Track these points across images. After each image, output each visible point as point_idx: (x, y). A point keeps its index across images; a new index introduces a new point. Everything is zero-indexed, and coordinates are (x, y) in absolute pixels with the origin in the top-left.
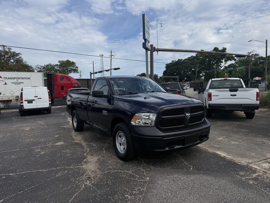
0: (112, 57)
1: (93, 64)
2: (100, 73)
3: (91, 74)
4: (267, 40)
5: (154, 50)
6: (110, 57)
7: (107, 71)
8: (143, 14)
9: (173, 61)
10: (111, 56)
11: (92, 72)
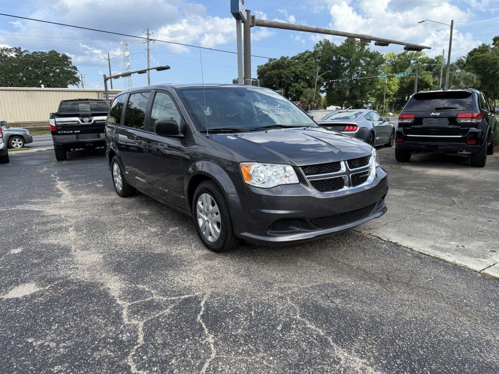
1: (109, 60)
2: (126, 78)
3: (106, 80)
5: (253, 22)
7: (140, 72)
9: (271, 60)
11: (108, 76)
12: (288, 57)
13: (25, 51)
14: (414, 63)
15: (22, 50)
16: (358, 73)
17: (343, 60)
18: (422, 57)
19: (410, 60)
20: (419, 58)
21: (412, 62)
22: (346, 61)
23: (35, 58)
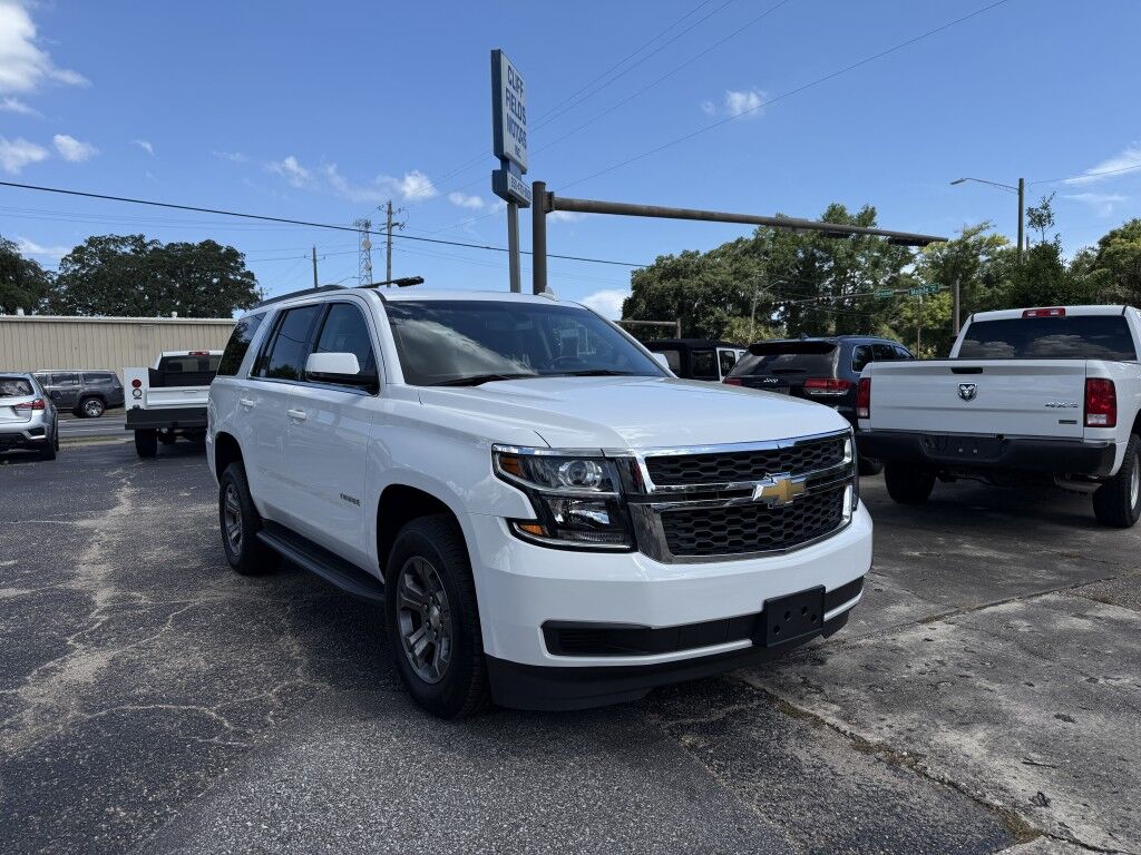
0: (395, 230)
1: (315, 261)
4: (1021, 181)
5: (550, 203)
6: (386, 231)
8: (493, 52)
9: (661, 259)
10: (390, 225)
12: (697, 253)
13: (152, 242)
14: (988, 261)
15: (146, 240)
16: (853, 284)
17: (821, 258)
18: (1003, 247)
19: (977, 255)
20: (998, 249)
21: (982, 258)
22: (828, 260)
23: (170, 256)
